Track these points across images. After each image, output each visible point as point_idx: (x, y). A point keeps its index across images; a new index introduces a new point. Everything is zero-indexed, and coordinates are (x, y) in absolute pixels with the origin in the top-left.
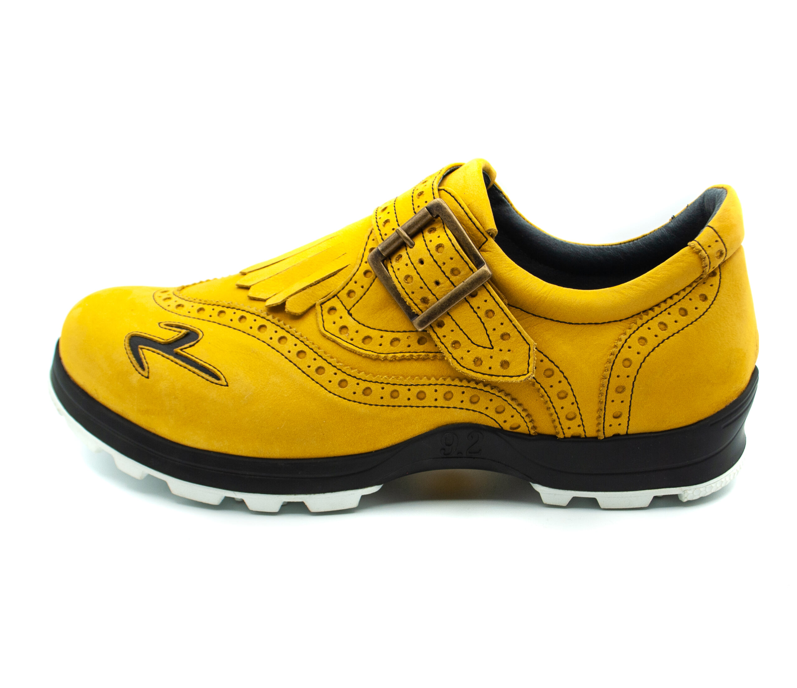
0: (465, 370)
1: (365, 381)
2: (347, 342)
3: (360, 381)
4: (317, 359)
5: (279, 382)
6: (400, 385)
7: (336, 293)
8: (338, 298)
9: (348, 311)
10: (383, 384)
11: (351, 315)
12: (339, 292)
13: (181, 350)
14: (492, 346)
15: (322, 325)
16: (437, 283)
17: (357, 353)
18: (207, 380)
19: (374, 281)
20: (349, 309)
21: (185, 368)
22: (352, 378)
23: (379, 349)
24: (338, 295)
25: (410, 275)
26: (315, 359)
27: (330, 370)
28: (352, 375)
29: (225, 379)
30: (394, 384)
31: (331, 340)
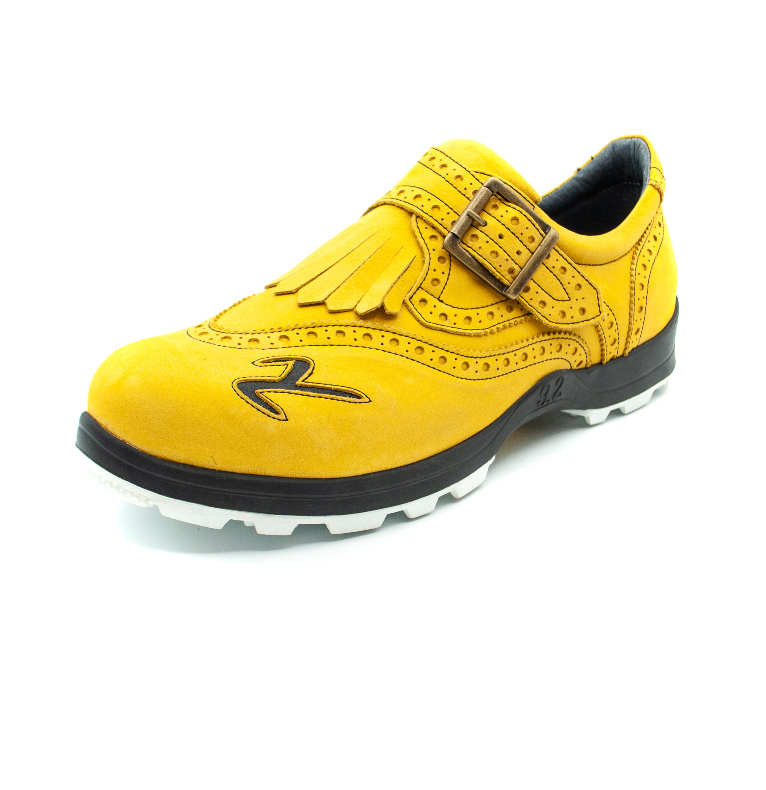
0: (554, 325)
1: (481, 358)
2: (451, 327)
3: (477, 360)
4: (435, 350)
5: (413, 382)
6: (508, 352)
7: (419, 285)
8: (422, 289)
9: (439, 299)
10: (496, 356)
11: (442, 301)
12: (422, 284)
13: (303, 381)
14: (569, 298)
15: (421, 317)
16: (518, 253)
17: (466, 335)
18: (350, 402)
19: (450, 265)
20: (438, 297)
21: (320, 397)
22: (470, 358)
23: (482, 326)
24: (422, 286)
25: (494, 250)
26: (433, 351)
27: (450, 357)
28: (470, 356)
29: (366, 396)
30: (504, 354)
31: (439, 329)
